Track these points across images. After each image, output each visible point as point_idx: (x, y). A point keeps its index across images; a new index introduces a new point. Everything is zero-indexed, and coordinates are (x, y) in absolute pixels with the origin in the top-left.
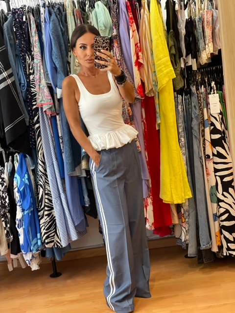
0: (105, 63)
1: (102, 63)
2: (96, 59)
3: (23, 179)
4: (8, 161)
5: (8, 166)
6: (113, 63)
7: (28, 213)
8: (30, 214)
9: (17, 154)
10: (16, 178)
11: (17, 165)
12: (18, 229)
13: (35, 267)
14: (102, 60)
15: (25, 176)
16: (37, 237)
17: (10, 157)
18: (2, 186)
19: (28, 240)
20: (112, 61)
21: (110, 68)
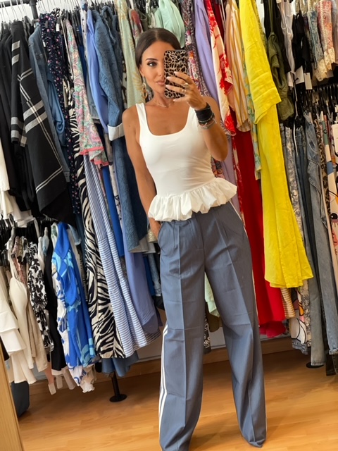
0: (181, 90)
1: (176, 89)
2: (166, 84)
3: (65, 260)
4: (42, 235)
5: (42, 241)
6: (193, 91)
7: (74, 310)
8: (77, 311)
9: (54, 224)
10: (55, 259)
11: (55, 240)
12: (61, 333)
13: (87, 387)
14: (176, 86)
15: (67, 255)
16: (88, 343)
17: (46, 228)
18: (36, 271)
19: (76, 348)
20: (191, 87)
21: (187, 97)
